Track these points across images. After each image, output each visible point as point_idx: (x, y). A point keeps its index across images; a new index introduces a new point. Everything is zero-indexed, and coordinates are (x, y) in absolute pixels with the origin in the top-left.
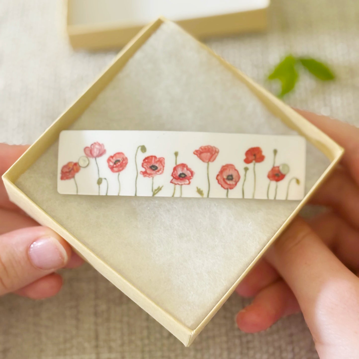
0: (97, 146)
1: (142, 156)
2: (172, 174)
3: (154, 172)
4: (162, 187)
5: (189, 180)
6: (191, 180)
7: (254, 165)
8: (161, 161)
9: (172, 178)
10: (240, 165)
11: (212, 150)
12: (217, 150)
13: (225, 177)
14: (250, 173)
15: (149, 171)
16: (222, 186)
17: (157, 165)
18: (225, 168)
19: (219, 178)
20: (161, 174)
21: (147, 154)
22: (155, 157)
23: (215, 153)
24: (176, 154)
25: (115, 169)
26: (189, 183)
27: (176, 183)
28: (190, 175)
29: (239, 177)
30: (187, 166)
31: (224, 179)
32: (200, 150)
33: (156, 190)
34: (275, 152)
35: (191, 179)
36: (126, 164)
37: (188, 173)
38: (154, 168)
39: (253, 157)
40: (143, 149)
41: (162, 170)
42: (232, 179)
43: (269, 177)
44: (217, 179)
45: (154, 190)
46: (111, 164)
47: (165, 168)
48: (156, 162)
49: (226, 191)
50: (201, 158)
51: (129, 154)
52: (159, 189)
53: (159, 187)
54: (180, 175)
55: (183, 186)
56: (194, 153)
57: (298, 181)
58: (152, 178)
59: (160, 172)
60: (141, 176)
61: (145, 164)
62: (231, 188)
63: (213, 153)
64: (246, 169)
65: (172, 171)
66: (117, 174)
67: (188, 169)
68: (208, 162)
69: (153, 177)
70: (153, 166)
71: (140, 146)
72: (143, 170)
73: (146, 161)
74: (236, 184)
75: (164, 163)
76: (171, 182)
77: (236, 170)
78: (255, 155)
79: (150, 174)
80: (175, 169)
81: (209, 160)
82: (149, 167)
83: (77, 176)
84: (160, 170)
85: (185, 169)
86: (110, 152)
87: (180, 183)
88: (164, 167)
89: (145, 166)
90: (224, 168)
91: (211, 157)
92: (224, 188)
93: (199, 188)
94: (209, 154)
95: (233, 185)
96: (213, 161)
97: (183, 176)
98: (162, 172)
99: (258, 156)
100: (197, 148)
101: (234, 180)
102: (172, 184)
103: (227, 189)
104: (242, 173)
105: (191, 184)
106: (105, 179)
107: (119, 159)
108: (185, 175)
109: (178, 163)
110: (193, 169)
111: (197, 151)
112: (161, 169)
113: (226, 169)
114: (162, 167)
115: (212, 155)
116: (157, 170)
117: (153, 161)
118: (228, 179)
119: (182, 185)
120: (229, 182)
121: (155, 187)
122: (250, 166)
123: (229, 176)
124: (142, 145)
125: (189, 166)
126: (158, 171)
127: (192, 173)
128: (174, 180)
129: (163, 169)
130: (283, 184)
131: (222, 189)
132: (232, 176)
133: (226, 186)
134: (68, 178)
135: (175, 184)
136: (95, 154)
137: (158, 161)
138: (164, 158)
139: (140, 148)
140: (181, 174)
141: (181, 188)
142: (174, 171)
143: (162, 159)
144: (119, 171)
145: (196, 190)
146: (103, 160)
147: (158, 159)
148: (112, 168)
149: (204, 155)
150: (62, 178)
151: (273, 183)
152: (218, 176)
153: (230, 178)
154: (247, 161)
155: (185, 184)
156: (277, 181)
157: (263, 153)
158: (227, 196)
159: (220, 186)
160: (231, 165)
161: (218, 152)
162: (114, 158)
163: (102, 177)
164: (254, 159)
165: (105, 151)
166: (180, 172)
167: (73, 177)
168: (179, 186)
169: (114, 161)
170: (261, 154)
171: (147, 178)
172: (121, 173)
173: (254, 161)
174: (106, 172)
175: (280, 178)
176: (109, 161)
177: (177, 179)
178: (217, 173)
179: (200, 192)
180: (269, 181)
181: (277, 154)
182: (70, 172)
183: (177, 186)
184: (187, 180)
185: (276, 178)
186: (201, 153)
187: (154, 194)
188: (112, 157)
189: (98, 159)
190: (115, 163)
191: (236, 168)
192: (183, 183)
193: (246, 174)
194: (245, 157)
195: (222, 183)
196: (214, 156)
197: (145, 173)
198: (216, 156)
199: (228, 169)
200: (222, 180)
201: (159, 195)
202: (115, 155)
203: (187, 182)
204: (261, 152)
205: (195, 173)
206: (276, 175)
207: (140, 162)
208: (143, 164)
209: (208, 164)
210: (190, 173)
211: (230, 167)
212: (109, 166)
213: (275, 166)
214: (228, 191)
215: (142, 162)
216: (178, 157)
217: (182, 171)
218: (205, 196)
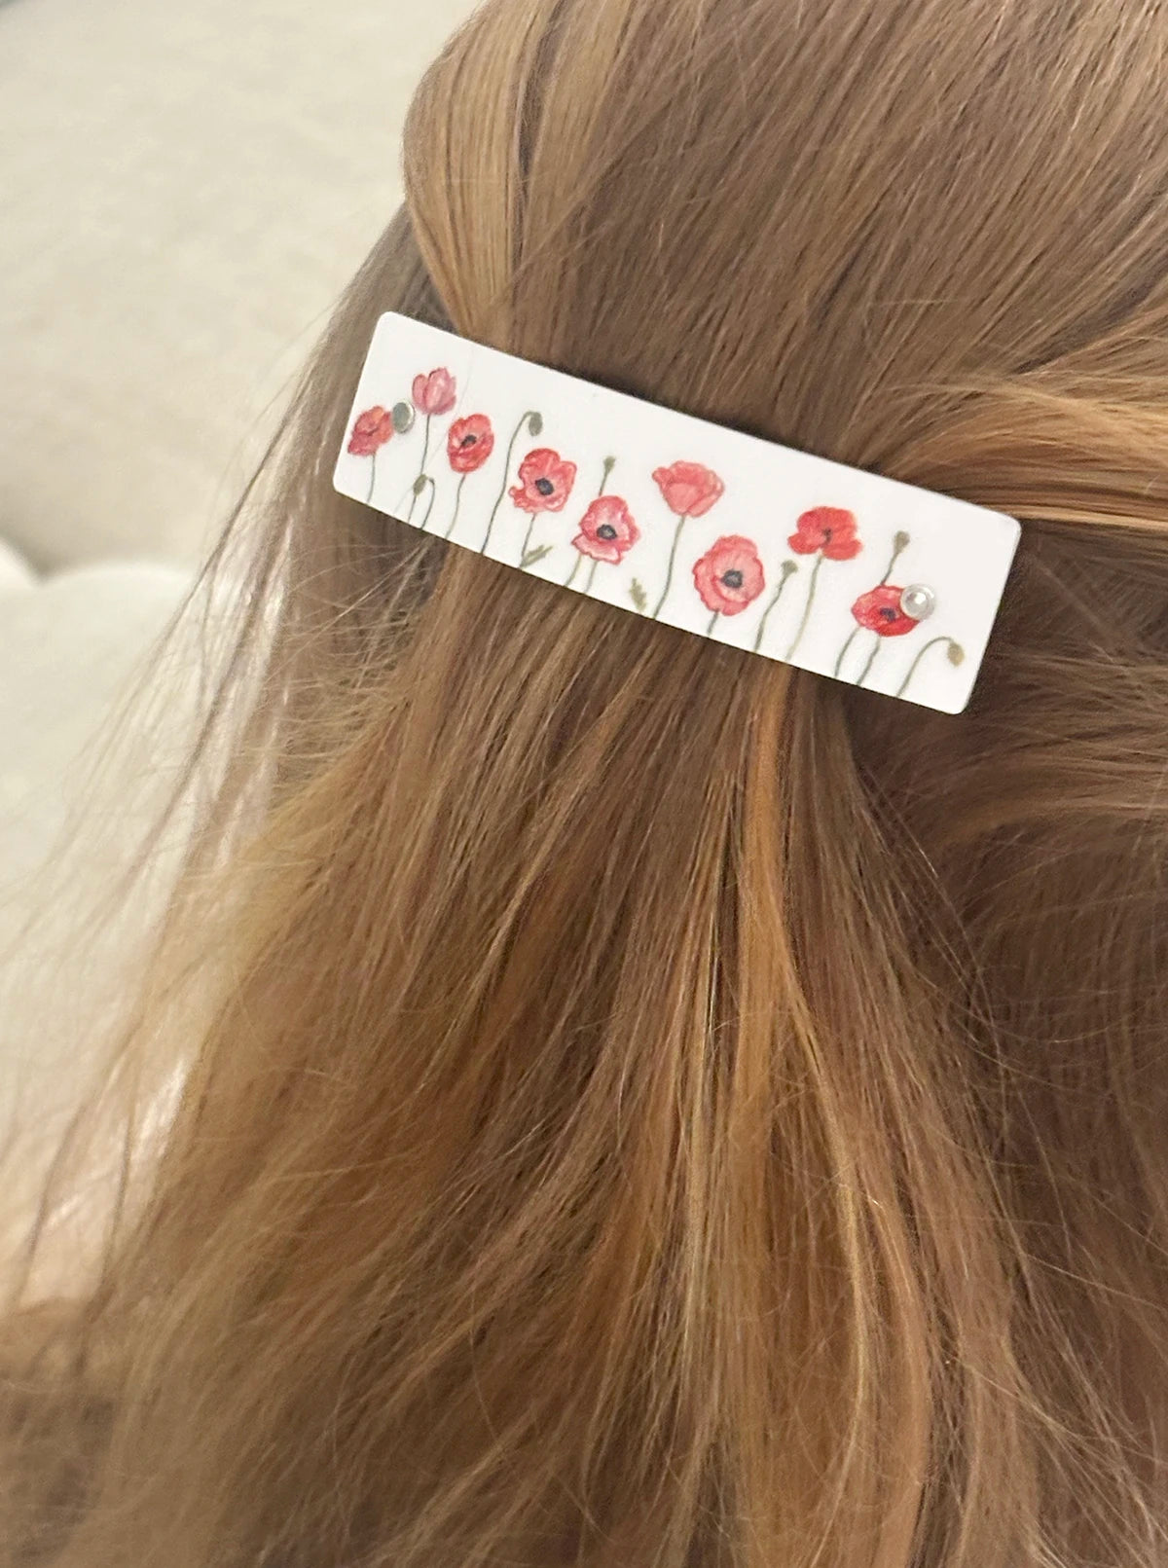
0: (441, 382)
1: (526, 444)
2: (584, 519)
3: (541, 499)
4: (550, 548)
5: (620, 551)
6: (624, 554)
7: (819, 562)
8: (567, 472)
9: (578, 531)
10: (774, 552)
11: (706, 482)
12: (719, 486)
13: (720, 574)
14: (798, 584)
15: (531, 493)
16: (703, 598)
17: (553, 482)
18: (727, 545)
19: (702, 569)
20: (554, 510)
21: (538, 443)
22: (556, 456)
23: (710, 494)
24: (609, 464)
25: (461, 461)
26: (617, 562)
27: (586, 549)
28: (627, 538)
29: (761, 585)
30: (626, 510)
31: (714, 579)
32: (673, 471)
33: (531, 553)
34: (901, 540)
35: (627, 549)
36: (487, 453)
37: (622, 531)
38: (544, 487)
39: (823, 539)
40: (536, 424)
41: (562, 499)
42: (737, 585)
43: (856, 612)
44: (694, 571)
45: (526, 552)
46: (456, 443)
47: (571, 496)
48: (555, 473)
49: (710, 615)
50: (668, 497)
51: (500, 430)
52: (540, 553)
53: (541, 547)
54: (600, 531)
55: (601, 564)
56: (654, 475)
57: (955, 653)
58: (531, 515)
59: (556, 504)
60: (508, 501)
61: (527, 469)
62: (728, 613)
63: (706, 491)
64: (789, 568)
65: (584, 510)
66: (460, 475)
67: (626, 519)
68: (683, 515)
69: (535, 515)
70: (545, 482)
71: (529, 413)
72: (519, 485)
73: (534, 460)
74: (745, 604)
75: (573, 482)
76: (574, 543)
77: (757, 561)
78: (828, 532)
79: (531, 503)
80: (594, 507)
81: (688, 511)
82: (533, 481)
83: (382, 450)
84: (556, 499)
85: (619, 515)
86: (461, 410)
87: (594, 554)
88: (568, 492)
89: (525, 475)
90: (725, 546)
91: (695, 503)
92: (708, 606)
93: (639, 582)
94: (692, 491)
95: (735, 602)
96: (698, 515)
97: (608, 534)
98: (562, 507)
99: (836, 538)
100: (667, 465)
101: (743, 589)
102: (573, 547)
103: (716, 611)
104: (772, 574)
105: (622, 563)
106: (432, 481)
107: (474, 434)
108: (615, 535)
109: (605, 493)
110: (638, 523)
111: (662, 471)
112: (560, 496)
113: (729, 550)
114: (562, 491)
115: (701, 496)
116: (549, 497)
117: (548, 467)
118: (726, 581)
119: (597, 559)
120: (725, 591)
121: (532, 547)
122: (805, 562)
123: (730, 573)
124: (535, 410)
125: (631, 512)
126: (552, 501)
127: (634, 532)
128: (583, 537)
129: (566, 499)
130: (900, 648)
131: (703, 606)
132: (739, 574)
133: (716, 602)
134: (361, 452)
135: (583, 553)
136: (431, 403)
137: (559, 471)
138: (575, 467)
139: (528, 419)
140: (604, 527)
141: (595, 564)
142: (588, 514)
143: (571, 467)
144: (465, 470)
145: (630, 586)
146: (443, 423)
147: (560, 465)
148: (453, 455)
149: (678, 489)
150: (351, 448)
151: (868, 637)
152: (700, 562)
153: (734, 579)
154: (799, 544)
155: (605, 560)
156: (883, 631)
157: (858, 536)
158: (709, 630)
159: (697, 595)
160: (749, 543)
161: (720, 493)
162: (466, 429)
163: (428, 473)
164: (824, 546)
165: (453, 400)
166: (603, 521)
167: (373, 453)
168: (592, 561)
169: (463, 436)
170: (850, 534)
171: (520, 511)
172: (470, 476)
173: (820, 552)
174: (439, 465)
175: (895, 626)
176: (453, 431)
177: (590, 539)
178: (701, 555)
179: (638, 595)
180: (853, 623)
181: (907, 551)
182: (370, 434)
183: (587, 557)
184: (614, 551)
185: (882, 622)
186: (671, 482)
187: (524, 563)
188: (462, 423)
189: (434, 419)
190: (463, 444)
191: (761, 556)
192: (602, 556)
193: (783, 581)
194: (794, 530)
195: (708, 589)
196: (704, 502)
197: (519, 496)
198: (711, 504)
199: (735, 553)
200: (708, 579)
201: (534, 570)
202: (470, 418)
203: (614, 556)
204: (853, 528)
205: (640, 536)
206: (882, 612)
207: (517, 460)
208: (522, 466)
209: (683, 521)
210: (626, 531)
211: (744, 547)
212: (450, 446)
213: (888, 583)
214: (716, 617)
215: (523, 460)
216: (610, 476)
217: (610, 517)
218: (648, 613)
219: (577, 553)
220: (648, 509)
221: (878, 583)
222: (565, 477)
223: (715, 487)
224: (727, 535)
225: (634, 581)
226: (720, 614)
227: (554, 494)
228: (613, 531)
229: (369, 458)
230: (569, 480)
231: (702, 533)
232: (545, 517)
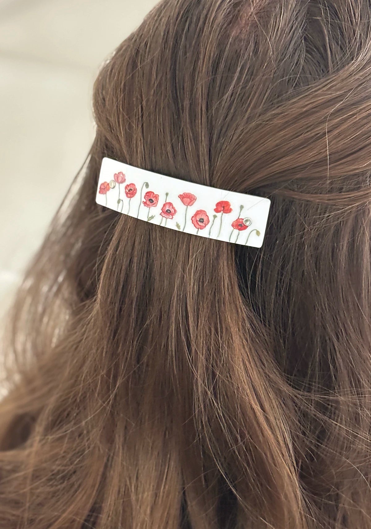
0: (121, 175)
1: (145, 190)
2: (162, 208)
3: (151, 204)
4: (155, 216)
6: (173, 216)
7: (222, 214)
8: (157, 197)
9: (161, 211)
10: (211, 213)
11: (192, 197)
12: (195, 198)
13: (198, 219)
14: (218, 220)
15: (148, 202)
16: (195, 226)
17: (153, 199)
18: (199, 212)
19: (193, 219)
20: (154, 207)
21: (148, 190)
22: (153, 193)
23: (193, 200)
24: (167, 194)
25: (129, 195)
26: (172, 218)
27: (164, 216)
28: (174, 212)
29: (208, 222)
30: (173, 205)
31: (197, 221)
32: (183, 195)
33: (150, 218)
34: (242, 207)
35: (174, 215)
36: (136, 193)
37: (172, 210)
39: (222, 209)
40: (147, 185)
41: (156, 204)
42: (202, 222)
43: (233, 225)
44: (192, 219)
46: (127, 191)
47: (158, 203)
48: (153, 197)
49: (197, 229)
50: (183, 201)
51: (138, 187)
52: (152, 217)
53: (152, 216)
54: (167, 211)
56: (179, 196)
57: (258, 233)
58: (149, 208)
59: (155, 205)
60: (142, 205)
61: (146, 197)
62: (201, 229)
63: (192, 199)
64: (215, 217)
65: (162, 206)
66: (129, 199)
67: (173, 208)
68: (187, 206)
70: (151, 200)
71: (145, 183)
72: (145, 201)
73: (148, 194)
74: (205, 226)
75: (158, 199)
76: (160, 214)
77: (207, 216)
78: (224, 207)
79: (148, 205)
80: (164, 205)
81: (188, 205)
82: (148, 199)
83: (108, 193)
84: (155, 204)
85: (171, 207)
86: (127, 182)
87: (166, 217)
88: (157, 202)
89: (146, 198)
90: (198, 213)
91: (190, 203)
92: (196, 228)
93: (178, 223)
94: (189, 200)
95: (203, 226)
96: (191, 205)
97: (169, 212)
98: (156, 206)
99: (226, 208)
100: (182, 194)
101: (204, 223)
103: (198, 229)
104: (211, 219)
106: (122, 200)
107: (131, 188)
108: (171, 212)
109: (167, 201)
110: (176, 209)
111: (181, 195)
113: (200, 214)
114: (156, 202)
115: (191, 201)
117: (152, 196)
118: (200, 221)
119: (167, 218)
120: (200, 223)
121: (150, 216)
122: (219, 215)
123: (201, 219)
124: (147, 182)
125: (174, 206)
126: (154, 204)
127: (175, 211)
128: (163, 213)
129: (157, 204)
130: (244, 233)
132: (203, 219)
133: (198, 226)
134: (103, 193)
135: (163, 217)
136: (119, 181)
137: (155, 197)
138: (159, 195)
139: (145, 184)
140: (168, 210)
141: (166, 220)
142: (163, 207)
143: (157, 195)
144: (131, 197)
145: (176, 224)
146: (123, 186)
147: (154, 195)
148: (127, 194)
149: (185, 199)
150: (100, 192)
151: (236, 231)
152: (193, 217)
154: (217, 210)
155: (169, 218)
156: (240, 230)
157: (231, 207)
158: (197, 233)
159: (193, 225)
160: (204, 211)
161: (196, 200)
162: (129, 187)
163: (121, 198)
164: (223, 210)
165: (125, 180)
166: (167, 208)
167: (106, 193)
169: (129, 189)
170: (229, 207)
171: (146, 207)
172: (132, 199)
173: (222, 212)
174: (123, 196)
175: (242, 228)
176: (126, 188)
177: (164, 213)
178: (193, 215)
179: (178, 226)
180: (232, 228)
181: (243, 209)
182: (104, 189)
183: (164, 218)
184: (171, 216)
185: (240, 227)
186: (183, 198)
187: (149, 220)
188: (128, 186)
189: (121, 185)
190: (129, 191)
191: (208, 214)
192: (168, 217)
193: (214, 220)
194: (215, 207)
195: (195, 223)
196: (192, 202)
197: (145, 203)
198: (194, 202)
200: (195, 221)
201: (151, 221)
202: (130, 184)
203: (171, 217)
204: (230, 205)
205: (177, 212)
206: (239, 225)
207: (144, 194)
208: (145, 196)
209: (187, 207)
211: (203, 212)
212: (126, 192)
213: (240, 218)
214: (198, 230)
215: (145, 194)
216: (168, 197)
217: (169, 208)
218: (181, 230)
219: (161, 217)
220: (178, 205)
221: (237, 218)
222: (156, 198)
223: (194, 198)
224: (199, 210)
225: (177, 223)
226: (199, 229)
227: (154, 203)
228: (170, 211)
229: (105, 195)
231: (192, 210)
232: (152, 208)
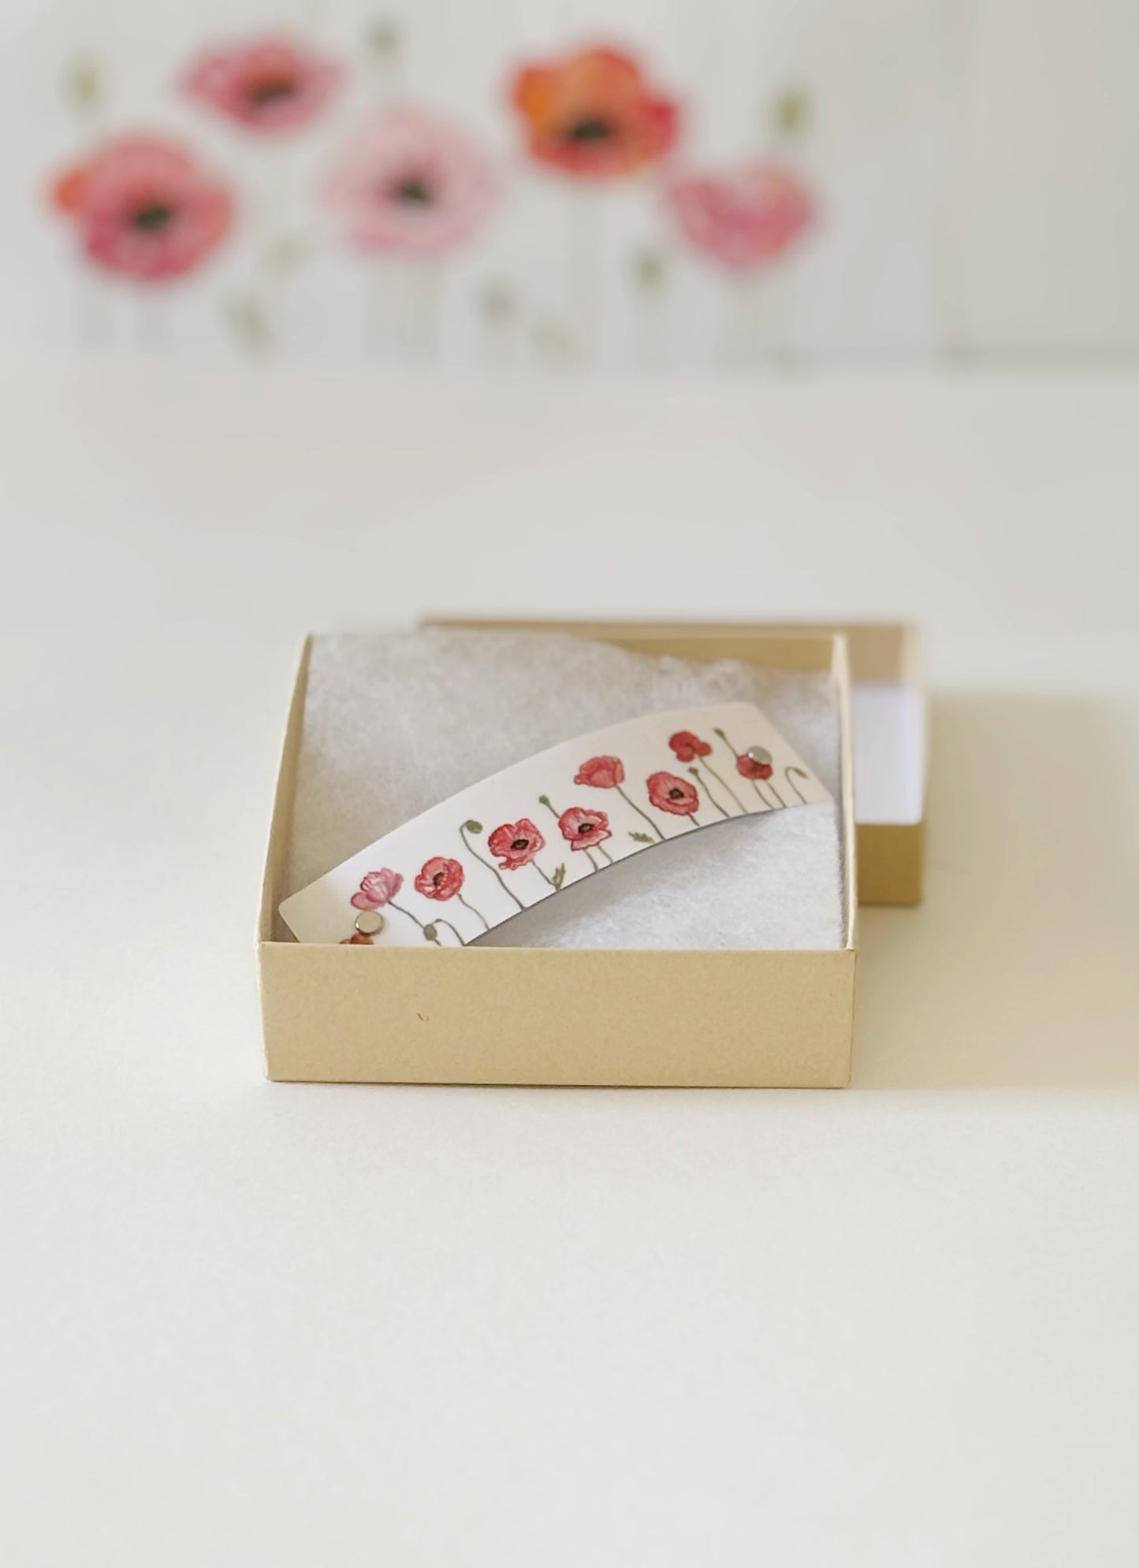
0: (374, 881)
1: (480, 842)
2: (563, 833)
3: (525, 852)
4: (563, 865)
5: (604, 829)
6: (608, 828)
7: (702, 761)
8: (524, 825)
9: (569, 843)
10: (679, 769)
13: (667, 796)
14: (703, 773)
15: (515, 855)
16: (674, 812)
17: (522, 837)
18: (653, 782)
19: (656, 801)
20: (540, 848)
21: (488, 830)
22: (508, 826)
23: (615, 766)
24: (544, 800)
25: (445, 892)
26: (610, 834)
27: (585, 846)
28: (600, 820)
29: (693, 789)
30: (582, 810)
31: (668, 801)
32: (584, 771)
33: (555, 878)
34: (720, 733)
35: (606, 826)
36: (460, 870)
37: (593, 820)
38: (520, 845)
39: (690, 750)
40: (474, 826)
41: (539, 840)
42: (682, 795)
43: (744, 775)
44: (654, 805)
45: (552, 880)
46: (430, 889)
47: (542, 834)
48: (517, 833)
49: (687, 817)
50: (597, 785)
51: (452, 850)
52: (560, 872)
53: (557, 870)
55: (601, 844)
56: (577, 783)
58: (530, 864)
59: (538, 844)
60: (506, 874)
61: (497, 849)
62: (694, 810)
63: (612, 767)
64: (694, 771)
65: (559, 831)
66: (455, 897)
67: (587, 813)
68: (615, 784)
69: (532, 861)
70: (517, 843)
71: (463, 826)
72: (503, 859)
73: (496, 841)
74: (696, 800)
75: (534, 827)
76: (573, 849)
77: (676, 778)
78: (689, 746)
79: (522, 860)
80: (562, 825)
81: (615, 781)
82: (508, 848)
84: (535, 842)
85: (581, 815)
86: (411, 872)
87: (592, 843)
88: (538, 833)
89: (500, 852)
90: (653, 783)
91: (614, 775)
92: (680, 814)
93: (634, 833)
94: (605, 773)
95: (691, 804)
96: (622, 780)
97: (588, 828)
98: (542, 845)
99: (695, 746)
101: (686, 795)
102: (576, 852)
103: (688, 813)
104: (691, 779)
105: (612, 832)
106: (438, 920)
107: (437, 872)
108: (592, 826)
109: (561, 812)
110: (597, 809)
111: (578, 776)
112: (535, 839)
113: (657, 783)
114: (535, 835)
115: (613, 771)
116: (529, 846)
117: (510, 835)
118: (674, 797)
119: (597, 844)
120: (680, 802)
121: (551, 874)
122: (696, 764)
123: (672, 792)
124: (466, 821)
125: (586, 808)
126: (533, 846)
127: (599, 815)
128: (575, 843)
129: (541, 837)
131: (678, 816)
132: (677, 790)
133: (682, 810)
135: (584, 849)
136: (382, 896)
137: (519, 830)
138: (527, 818)
139: (466, 829)
140: (581, 828)
141: (600, 849)
142: (563, 830)
143: (523, 822)
144: (455, 891)
145: (631, 838)
146: (407, 895)
147: (516, 828)
148: (437, 895)
149: (597, 777)
152: (651, 799)
153: (676, 793)
154: (684, 758)
155: (602, 840)
157: (702, 739)
159: (669, 814)
160: (661, 773)
161: (620, 764)
162: (428, 877)
163: (428, 921)
164: (695, 752)
165: (397, 877)
166: (576, 826)
168: (595, 848)
169: (429, 879)
170: (699, 741)
171: (521, 869)
172: (462, 891)
173: (696, 756)
175: (764, 773)
176: (420, 886)
177: (580, 839)
178: (648, 796)
179: (639, 837)
180: (749, 780)
183: (590, 850)
184: (601, 832)
185: (757, 773)
186: (590, 775)
187: (557, 886)
188: (421, 877)
189: (397, 898)
190: (436, 884)
191: (675, 775)
192: (597, 840)
193: (700, 781)
194: (674, 753)
195: (669, 807)
196: (618, 773)
197: (509, 864)
198: (622, 770)
199: (662, 782)
200: (664, 802)
201: (567, 882)
202: (423, 871)
203: (605, 834)
204: (697, 737)
205: (606, 814)
206: (753, 769)
207: (484, 851)
208: (492, 851)
209: (618, 788)
210: (597, 818)
211: (660, 776)
212: (428, 895)
213: (739, 755)
214: (690, 815)
215: (488, 848)
216: (552, 804)
217: (578, 821)
218: (657, 841)
219: (581, 852)
220: (592, 799)
221: (735, 757)
222: (526, 828)
223: (615, 761)
224: (648, 777)
225: (630, 834)
226: (691, 813)
227: (531, 842)
228: (587, 825)
230: (530, 827)
231: (635, 785)
232: (540, 857)
